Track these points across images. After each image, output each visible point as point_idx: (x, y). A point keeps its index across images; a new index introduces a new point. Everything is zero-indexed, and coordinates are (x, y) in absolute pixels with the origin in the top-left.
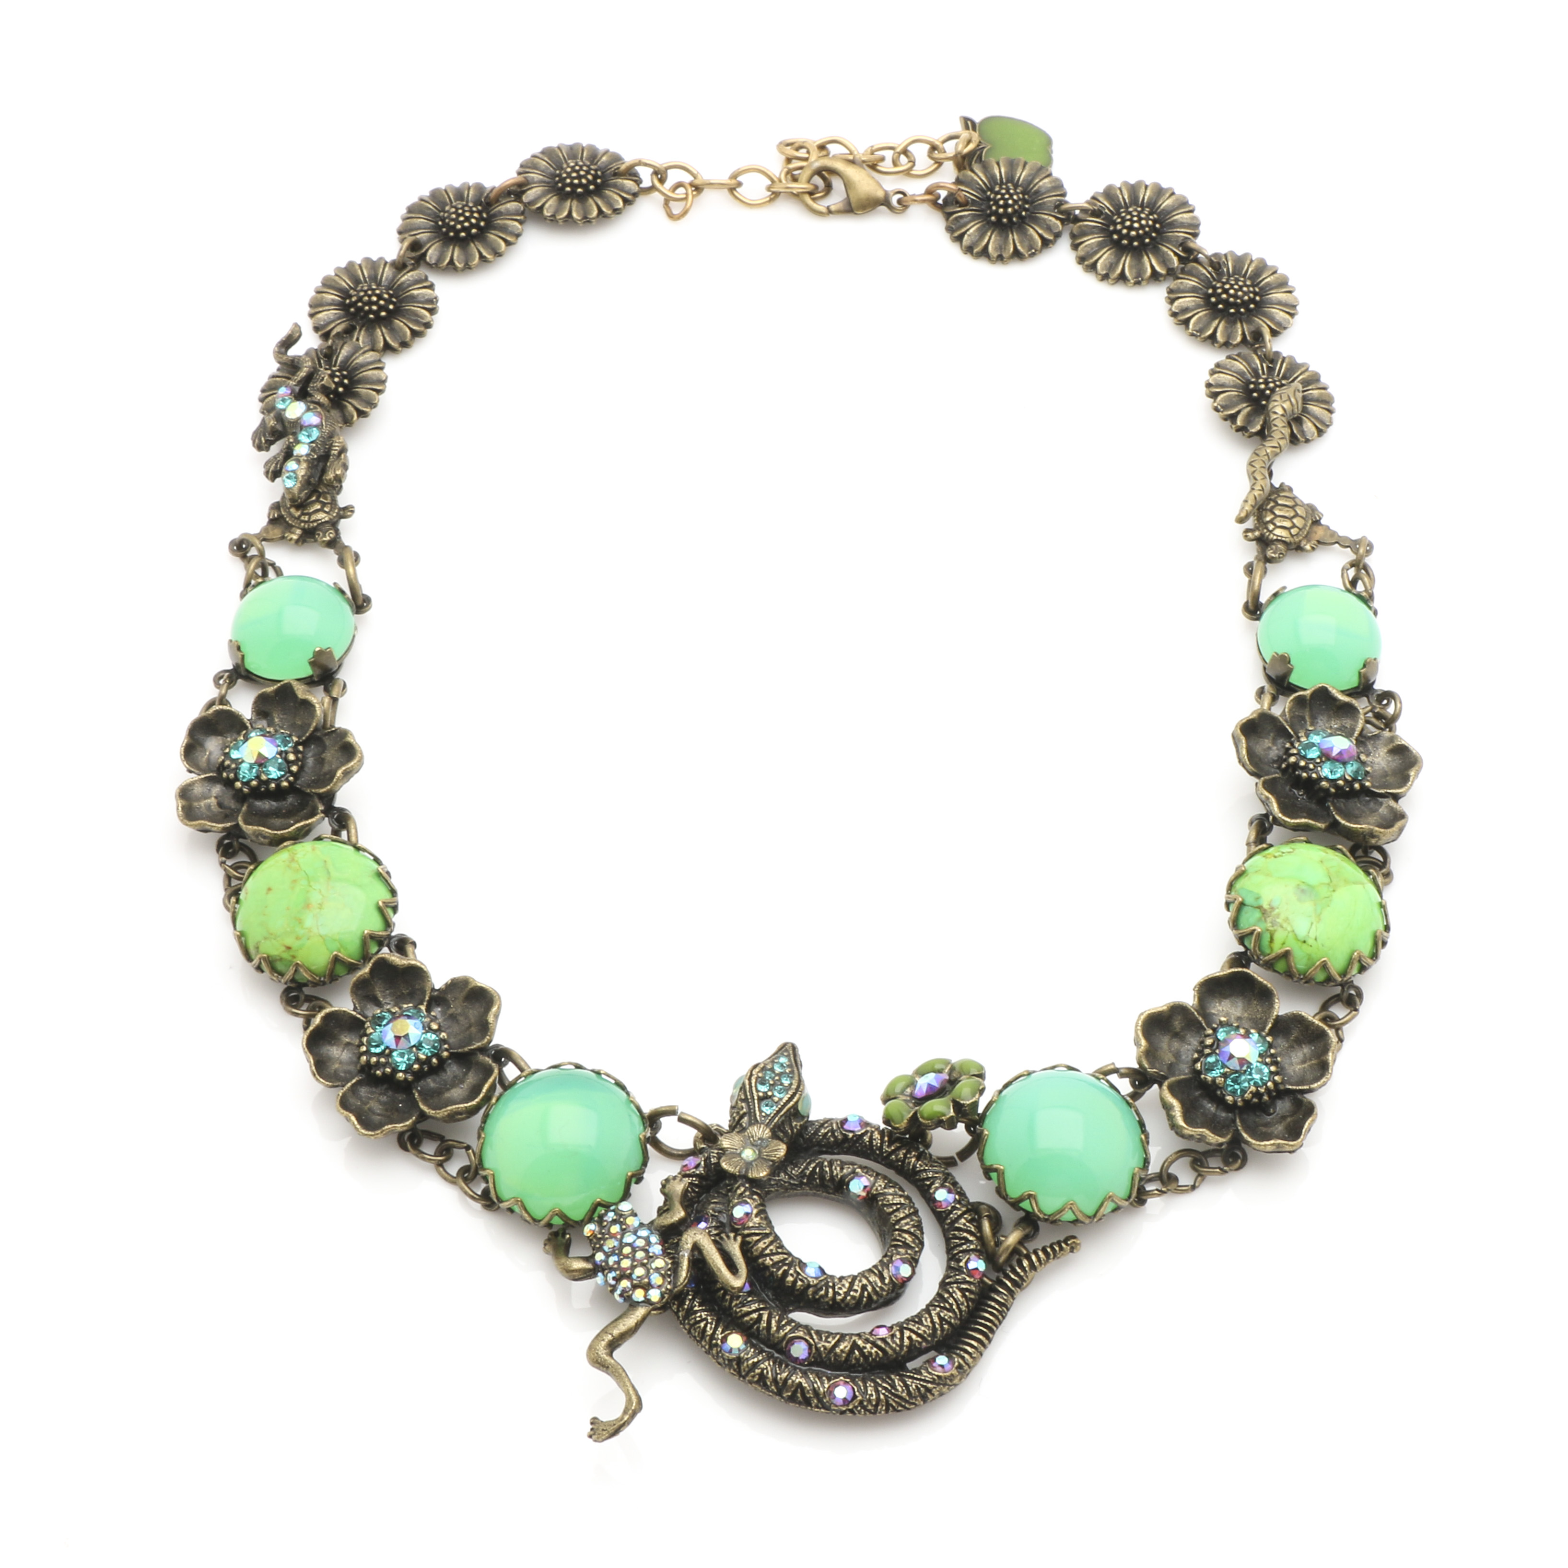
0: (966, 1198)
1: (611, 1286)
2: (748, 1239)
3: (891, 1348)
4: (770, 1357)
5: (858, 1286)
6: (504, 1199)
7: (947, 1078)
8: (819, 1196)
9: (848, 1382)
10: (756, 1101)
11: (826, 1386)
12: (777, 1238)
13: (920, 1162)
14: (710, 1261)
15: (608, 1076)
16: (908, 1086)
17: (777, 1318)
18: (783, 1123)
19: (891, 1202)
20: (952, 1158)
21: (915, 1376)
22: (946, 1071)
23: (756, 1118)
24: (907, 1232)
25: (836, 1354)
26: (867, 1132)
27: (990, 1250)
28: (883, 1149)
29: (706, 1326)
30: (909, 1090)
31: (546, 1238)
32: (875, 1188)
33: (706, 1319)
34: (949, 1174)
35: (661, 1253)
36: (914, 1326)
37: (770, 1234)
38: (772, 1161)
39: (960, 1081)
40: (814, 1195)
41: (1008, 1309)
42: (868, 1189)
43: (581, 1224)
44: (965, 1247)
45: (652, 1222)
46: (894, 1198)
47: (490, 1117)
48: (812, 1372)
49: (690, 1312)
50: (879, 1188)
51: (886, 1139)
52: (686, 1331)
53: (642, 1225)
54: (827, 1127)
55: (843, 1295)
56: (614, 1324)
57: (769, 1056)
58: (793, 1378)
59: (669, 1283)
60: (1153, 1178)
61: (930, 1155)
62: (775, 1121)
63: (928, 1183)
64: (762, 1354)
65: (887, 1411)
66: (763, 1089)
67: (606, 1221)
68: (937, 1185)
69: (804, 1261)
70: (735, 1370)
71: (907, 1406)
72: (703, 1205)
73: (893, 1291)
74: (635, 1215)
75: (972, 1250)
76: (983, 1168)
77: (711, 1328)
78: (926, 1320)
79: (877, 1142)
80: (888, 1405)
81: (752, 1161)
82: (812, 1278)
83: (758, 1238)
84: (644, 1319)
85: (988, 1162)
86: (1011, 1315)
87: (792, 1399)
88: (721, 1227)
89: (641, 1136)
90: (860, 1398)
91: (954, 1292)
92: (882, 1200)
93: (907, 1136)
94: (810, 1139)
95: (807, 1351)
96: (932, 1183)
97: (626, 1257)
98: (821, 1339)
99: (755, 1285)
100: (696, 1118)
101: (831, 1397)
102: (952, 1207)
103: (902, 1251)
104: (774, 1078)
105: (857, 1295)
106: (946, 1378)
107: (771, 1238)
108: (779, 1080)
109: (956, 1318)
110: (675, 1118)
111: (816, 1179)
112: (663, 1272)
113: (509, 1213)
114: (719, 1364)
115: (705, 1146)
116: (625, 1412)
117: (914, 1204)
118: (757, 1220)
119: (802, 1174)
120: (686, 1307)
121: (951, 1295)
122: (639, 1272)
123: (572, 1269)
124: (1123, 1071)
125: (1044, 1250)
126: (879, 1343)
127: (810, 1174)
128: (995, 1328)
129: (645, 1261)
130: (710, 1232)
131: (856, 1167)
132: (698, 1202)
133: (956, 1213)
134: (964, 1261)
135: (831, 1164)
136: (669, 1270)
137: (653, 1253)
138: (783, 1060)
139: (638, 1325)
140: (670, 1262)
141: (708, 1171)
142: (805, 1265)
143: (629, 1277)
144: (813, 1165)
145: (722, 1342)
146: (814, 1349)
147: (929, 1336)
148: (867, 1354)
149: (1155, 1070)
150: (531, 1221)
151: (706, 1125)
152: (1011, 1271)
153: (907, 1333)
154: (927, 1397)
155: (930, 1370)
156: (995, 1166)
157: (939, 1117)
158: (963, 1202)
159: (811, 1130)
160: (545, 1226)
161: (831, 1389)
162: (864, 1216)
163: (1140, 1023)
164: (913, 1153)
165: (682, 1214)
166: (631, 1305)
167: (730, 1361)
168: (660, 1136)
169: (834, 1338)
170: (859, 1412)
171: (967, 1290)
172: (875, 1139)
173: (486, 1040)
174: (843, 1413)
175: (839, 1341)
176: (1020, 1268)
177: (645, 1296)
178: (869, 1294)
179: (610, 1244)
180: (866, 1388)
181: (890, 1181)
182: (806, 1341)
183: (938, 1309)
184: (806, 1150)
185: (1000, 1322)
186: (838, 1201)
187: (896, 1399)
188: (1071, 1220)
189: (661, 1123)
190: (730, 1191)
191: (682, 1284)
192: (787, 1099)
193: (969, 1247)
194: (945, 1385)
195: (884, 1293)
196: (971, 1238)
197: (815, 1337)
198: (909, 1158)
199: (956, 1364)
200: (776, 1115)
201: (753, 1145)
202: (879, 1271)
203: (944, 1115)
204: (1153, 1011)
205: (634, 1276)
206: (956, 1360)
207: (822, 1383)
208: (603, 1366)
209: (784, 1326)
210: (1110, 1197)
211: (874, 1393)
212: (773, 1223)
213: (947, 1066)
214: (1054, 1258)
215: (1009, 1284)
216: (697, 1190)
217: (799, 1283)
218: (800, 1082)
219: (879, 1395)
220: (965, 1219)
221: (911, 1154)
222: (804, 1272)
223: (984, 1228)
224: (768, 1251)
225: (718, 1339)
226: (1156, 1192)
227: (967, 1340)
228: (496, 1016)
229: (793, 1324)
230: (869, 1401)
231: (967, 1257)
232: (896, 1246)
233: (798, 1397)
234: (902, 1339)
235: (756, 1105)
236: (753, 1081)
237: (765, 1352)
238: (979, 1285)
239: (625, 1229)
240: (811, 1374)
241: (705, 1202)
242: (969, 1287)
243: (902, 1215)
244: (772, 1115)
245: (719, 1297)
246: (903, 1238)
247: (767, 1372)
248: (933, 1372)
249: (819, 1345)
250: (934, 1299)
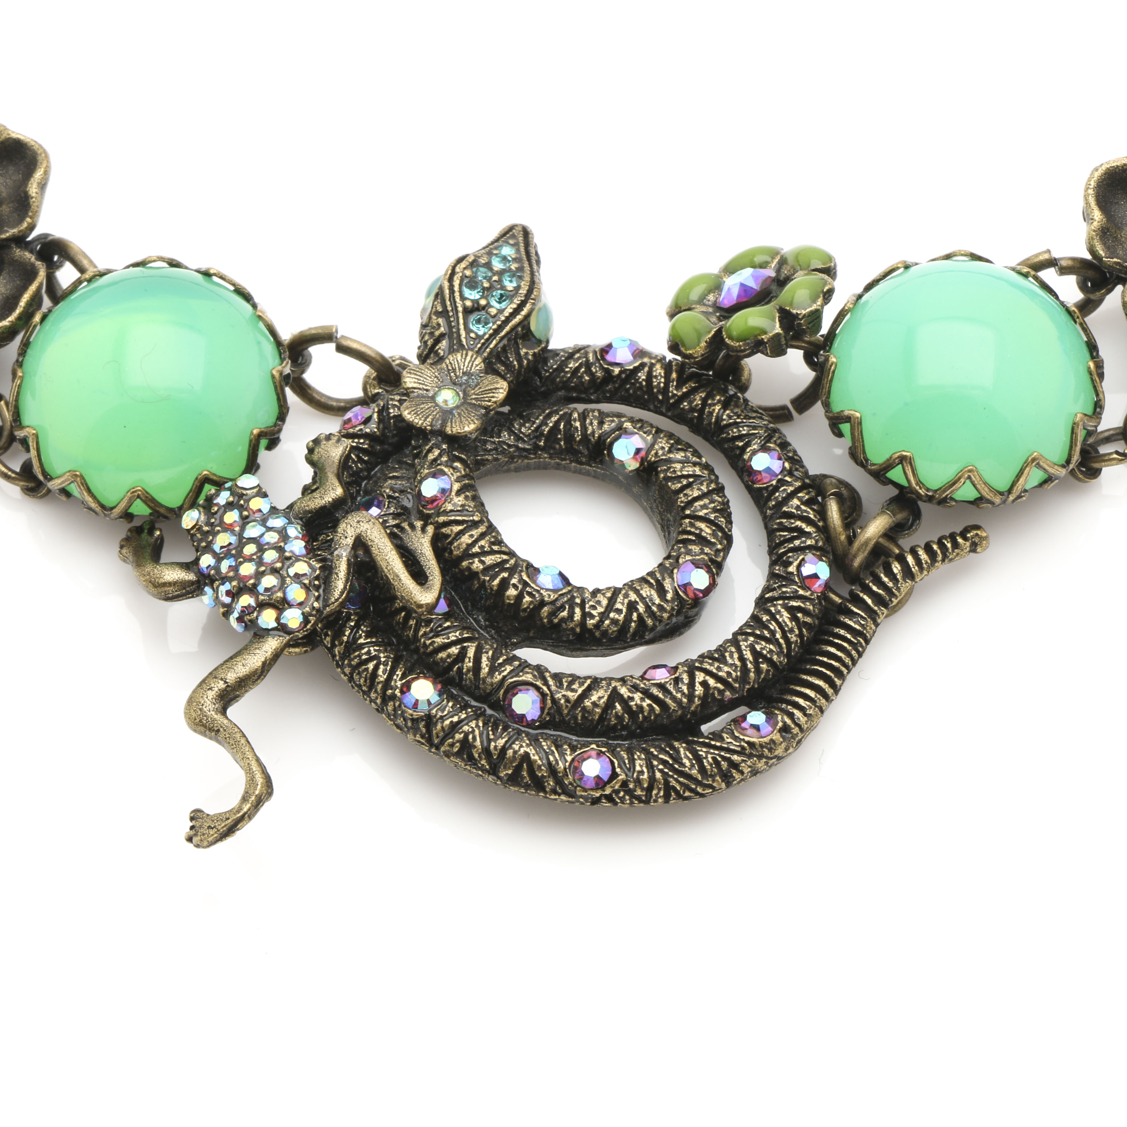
0: (803, 466)
1: (224, 605)
2: (444, 530)
3: (674, 699)
4: (478, 715)
5: (623, 604)
6: (54, 477)
7: (773, 274)
8: (565, 468)
9: (604, 753)
10: (461, 315)
11: (569, 758)
12: (491, 528)
13: (728, 412)
14: (383, 565)
15: (222, 278)
16: (710, 291)
17: (490, 653)
18: (504, 348)
19: (679, 474)
20: (784, 408)
21: (713, 743)
22: (773, 266)
23: (460, 341)
24: (704, 519)
25: (584, 709)
26: (643, 365)
27: (840, 550)
28: (669, 391)
29: (376, 668)
30: (711, 297)
31: (124, 536)
32: (653, 452)
33: (377, 657)
34: (775, 431)
35: (304, 552)
36: (711, 665)
37: (481, 522)
38: (486, 408)
39: (793, 280)
40: (558, 467)
41: (867, 642)
42: (643, 453)
43: (178, 513)
44: (797, 543)
45: (291, 507)
46: (684, 467)
47: (31, 346)
48: (547, 738)
49: (352, 646)
50: (660, 452)
51: (674, 375)
52: (346, 678)
53: (274, 510)
54: (579, 358)
55: (597, 618)
56: (229, 664)
57: (485, 244)
58: (516, 747)
59: (317, 599)
60: (1113, 435)
61: (746, 401)
62: (492, 346)
63: (741, 444)
64: (466, 709)
65: (667, 798)
66: (472, 295)
67: (217, 504)
68: (755, 447)
69: (536, 565)
70: (422, 737)
71: (699, 790)
72: (376, 483)
73: (679, 612)
74: (265, 495)
75: (810, 548)
76: (828, 418)
77: (384, 672)
78: (731, 657)
79: (659, 381)
80: (668, 788)
81: (452, 409)
82: (547, 590)
83: (460, 528)
84: (276, 656)
85: (837, 407)
86: (871, 652)
87: (514, 779)
88: (403, 513)
89: (274, 372)
90: (622, 777)
91: (779, 612)
92: (666, 471)
93: (711, 373)
94: (551, 379)
95: (538, 705)
96: (748, 444)
97: (249, 559)
98: (560, 686)
99: (458, 605)
100: (365, 345)
101: (577, 776)
102: (779, 481)
103: (695, 548)
104: (491, 278)
105: (621, 618)
106: (761, 746)
107: (482, 529)
108: (500, 281)
109: (780, 653)
110: (332, 346)
111: (560, 439)
112: (306, 582)
113: (63, 498)
114: (398, 727)
115: (380, 391)
116: (244, 799)
117: (717, 477)
118: (459, 500)
119: (538, 433)
120: (345, 638)
121: (773, 617)
122: (269, 581)
123: (162, 581)
124: (1064, 263)
125: (928, 548)
126: (655, 691)
127: (549, 431)
128: (845, 671)
129: (279, 565)
130: (385, 522)
131: (623, 420)
132: (368, 478)
133: (785, 490)
134: (796, 564)
135: (583, 417)
136: (317, 578)
137: (291, 552)
138: (507, 251)
139: (266, 667)
140: (318, 566)
141: (385, 428)
142: (537, 571)
143: (252, 590)
144: (554, 419)
145: (402, 692)
146: (549, 702)
147: (735, 680)
148: (634, 708)
149: (1115, 260)
150: (98, 509)
151: (382, 357)
152: (872, 582)
153: (700, 677)
154: (732, 776)
155: (737, 734)
156: (846, 413)
157: (756, 336)
158: (796, 473)
159: (553, 364)
160: (121, 517)
161: (576, 764)
162: (637, 499)
163: (1093, 184)
164: (718, 397)
165: (339, 491)
166: (255, 635)
167: (414, 721)
168: (310, 376)
169: (581, 684)
170: (622, 800)
171: (799, 609)
172: (656, 377)
173: (25, 225)
174: (595, 801)
175: (589, 689)
176: (886, 576)
177: (278, 620)
178: (639, 616)
179: (222, 540)
180: (632, 761)
181: (678, 441)
182: (538, 688)
183: (752, 639)
184: (546, 396)
185: (854, 662)
186: (596, 476)
187: (681, 779)
188: (972, 499)
189: (310, 356)
190: (417, 456)
191: (337, 600)
192: (511, 311)
193: (805, 542)
194: (760, 757)
195: (665, 615)
196: (808, 529)
197: (551, 682)
198: (710, 405)
199: (780, 724)
200: (493, 336)
201: (455, 384)
202: (657, 581)
203: (765, 333)
204: (1114, 164)
205: (261, 589)
206: (780, 717)
207: (562, 755)
208: (211, 730)
209: (501, 665)
210: (1034, 460)
211: (645, 770)
212: (487, 508)
213: (773, 258)
214: (943, 560)
215: (869, 601)
216: (366, 458)
217: (527, 599)
218: (533, 285)
219: (654, 772)
220: (799, 499)
221: (714, 400)
222: (534, 582)
223: (829, 513)
224: (476, 549)
225: (397, 687)
226: (1115, 456)
227: (798, 688)
228: (43, 186)
229: (517, 663)
230: (638, 782)
231: (801, 557)
232: (685, 542)
233: (523, 778)
234: (691, 685)
235: (461, 321)
236: (456, 283)
237: (471, 707)
238: (820, 603)
239: (247, 517)
240: (545, 740)
241: (379, 478)
242: (802, 605)
243: (696, 493)
244: (487, 336)
245: (398, 623)
246: (697, 528)
247: (474, 738)
248: (742, 737)
249: (559, 696)
250: (747, 625)
